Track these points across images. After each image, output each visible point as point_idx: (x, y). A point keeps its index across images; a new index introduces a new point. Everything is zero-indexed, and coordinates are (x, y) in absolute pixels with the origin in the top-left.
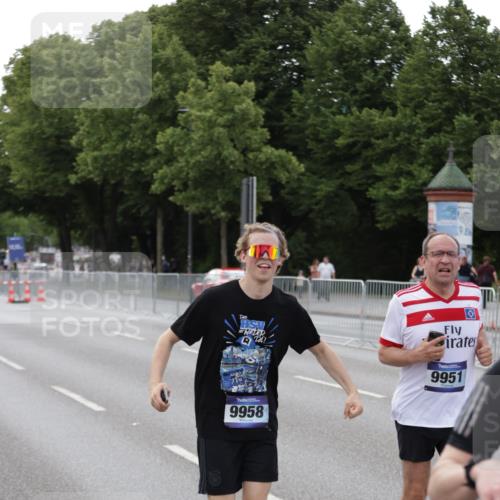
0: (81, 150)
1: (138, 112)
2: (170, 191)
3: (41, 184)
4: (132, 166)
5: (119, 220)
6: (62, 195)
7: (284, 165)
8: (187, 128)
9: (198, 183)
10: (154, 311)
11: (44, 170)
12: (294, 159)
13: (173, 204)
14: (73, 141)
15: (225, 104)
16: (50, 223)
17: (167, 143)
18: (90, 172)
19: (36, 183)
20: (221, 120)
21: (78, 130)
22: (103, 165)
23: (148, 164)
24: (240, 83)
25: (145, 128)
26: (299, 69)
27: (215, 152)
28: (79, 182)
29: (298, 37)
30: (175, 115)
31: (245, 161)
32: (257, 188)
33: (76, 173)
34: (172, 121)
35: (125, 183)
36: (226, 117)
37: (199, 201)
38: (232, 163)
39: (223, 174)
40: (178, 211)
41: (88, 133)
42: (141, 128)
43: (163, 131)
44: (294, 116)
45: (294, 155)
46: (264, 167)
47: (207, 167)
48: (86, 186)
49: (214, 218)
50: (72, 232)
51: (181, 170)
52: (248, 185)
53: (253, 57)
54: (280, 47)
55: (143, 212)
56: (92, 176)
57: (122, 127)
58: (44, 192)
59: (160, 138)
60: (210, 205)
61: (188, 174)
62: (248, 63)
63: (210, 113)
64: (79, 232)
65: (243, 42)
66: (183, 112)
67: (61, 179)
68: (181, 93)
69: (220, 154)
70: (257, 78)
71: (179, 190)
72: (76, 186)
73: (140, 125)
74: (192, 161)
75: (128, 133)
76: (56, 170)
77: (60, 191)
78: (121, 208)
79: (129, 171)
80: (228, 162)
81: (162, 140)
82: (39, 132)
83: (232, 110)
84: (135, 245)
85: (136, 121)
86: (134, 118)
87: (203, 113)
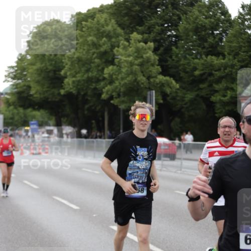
0: (66, 77)
1: (95, 58)
2: (111, 98)
3: (46, 95)
4: (92, 85)
5: (86, 112)
6: (57, 100)
7: (169, 85)
8: (119, 66)
9: (125, 94)
11: (48, 87)
12: (174, 82)
13: (113, 105)
14: (62, 73)
15: (138, 54)
16: (51, 114)
17: (109, 74)
18: (71, 89)
19: (44, 94)
20: (136, 62)
21: (64, 67)
22: (78, 85)
23: (100, 84)
24: (146, 43)
25: (98, 66)
26: (176, 36)
27: (134, 78)
28: (65, 94)
29: (175, 20)
30: (113, 59)
31: (149, 83)
32: (155, 97)
33: (64, 89)
34: (112, 62)
35: (89, 94)
36: (139, 60)
37: (126, 103)
38: (143, 84)
40: (116, 108)
41: (70, 68)
42: (96, 66)
43: (107, 67)
44: (173, 60)
45: (174, 79)
46: (159, 86)
47: (130, 86)
48: (69, 95)
50: (62, 119)
51: (116, 87)
52: (150, 95)
53: (152, 30)
54: (166, 25)
55: (98, 108)
56: (71, 90)
57: (86, 65)
58: (48, 98)
59: (106, 71)
61: (120, 89)
62: (150, 33)
63: (131, 59)
64: (66, 119)
65: (147, 23)
66: (117, 58)
67: (56, 92)
68: (116, 48)
69: (136, 79)
70: (154, 41)
72: (64, 95)
73: (96, 64)
74: (122, 83)
75: (90, 69)
76: (54, 87)
77: (56, 98)
78: (87, 106)
79: (91, 88)
80: (140, 83)
81: (107, 72)
82: (45, 68)
83: (142, 57)
84: (94, 125)
85: (94, 63)
86: (93, 61)
87: (127, 59)
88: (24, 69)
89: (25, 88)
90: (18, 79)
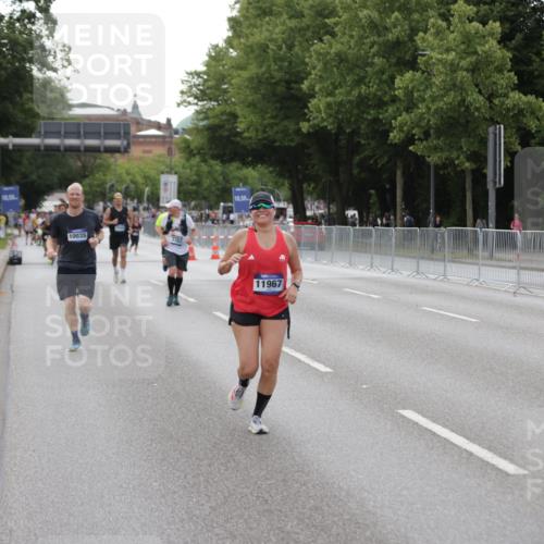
0: (313, 96)
1: (374, 55)
2: (410, 140)
3: (270, 133)
4: (368, 113)
5: (355, 171)
6: (293, 144)
7: (534, 112)
8: (428, 73)
9: (439, 133)
10: (392, 269)
11: (272, 117)
13: (414, 154)
14: (305, 86)
15: (468, 46)
16: (281, 175)
17: (406, 88)
18: (323, 120)
19: (264, 132)
20: (464, 63)
21: (310, 74)
22: (338, 112)
23: (387, 111)
24: (484, 23)
25: (382, 72)
27: (459, 98)
28: (311, 130)
30: (415, 58)
31: (491, 107)
33: (309, 121)
34: (412, 65)
35: (362, 132)
36: (468, 59)
37: (442, 150)
38: (477, 109)
39: (468, 122)
40: (420, 161)
41: (320, 77)
42: (376, 73)
43: (402, 75)
46: (512, 114)
47: (450, 114)
48: (319, 134)
49: (459, 169)
50: (305, 186)
51: (421, 118)
52: (495, 135)
55: (380, 163)
56: (325, 124)
57: (357, 71)
58: (275, 141)
59: (398, 82)
60: (454, 155)
61: (429, 121)
62: (493, 3)
63: (451, 56)
64: (312, 185)
66: (424, 55)
67: (292, 127)
68: (421, 34)
69: (464, 101)
70: (502, 19)
71: (419, 139)
72: (309, 134)
73: (377, 68)
74: (433, 108)
75: (365, 77)
76: (287, 117)
77: (292, 140)
78: (357, 159)
79: (367, 119)
80: (472, 108)
81: (401, 85)
82: (267, 75)
83: (476, 53)
84: (374, 199)
85: (372, 65)
86: (370, 60)
87: (445, 56)
88: (222, 79)
89: (224, 117)
90: (211, 99)
